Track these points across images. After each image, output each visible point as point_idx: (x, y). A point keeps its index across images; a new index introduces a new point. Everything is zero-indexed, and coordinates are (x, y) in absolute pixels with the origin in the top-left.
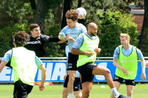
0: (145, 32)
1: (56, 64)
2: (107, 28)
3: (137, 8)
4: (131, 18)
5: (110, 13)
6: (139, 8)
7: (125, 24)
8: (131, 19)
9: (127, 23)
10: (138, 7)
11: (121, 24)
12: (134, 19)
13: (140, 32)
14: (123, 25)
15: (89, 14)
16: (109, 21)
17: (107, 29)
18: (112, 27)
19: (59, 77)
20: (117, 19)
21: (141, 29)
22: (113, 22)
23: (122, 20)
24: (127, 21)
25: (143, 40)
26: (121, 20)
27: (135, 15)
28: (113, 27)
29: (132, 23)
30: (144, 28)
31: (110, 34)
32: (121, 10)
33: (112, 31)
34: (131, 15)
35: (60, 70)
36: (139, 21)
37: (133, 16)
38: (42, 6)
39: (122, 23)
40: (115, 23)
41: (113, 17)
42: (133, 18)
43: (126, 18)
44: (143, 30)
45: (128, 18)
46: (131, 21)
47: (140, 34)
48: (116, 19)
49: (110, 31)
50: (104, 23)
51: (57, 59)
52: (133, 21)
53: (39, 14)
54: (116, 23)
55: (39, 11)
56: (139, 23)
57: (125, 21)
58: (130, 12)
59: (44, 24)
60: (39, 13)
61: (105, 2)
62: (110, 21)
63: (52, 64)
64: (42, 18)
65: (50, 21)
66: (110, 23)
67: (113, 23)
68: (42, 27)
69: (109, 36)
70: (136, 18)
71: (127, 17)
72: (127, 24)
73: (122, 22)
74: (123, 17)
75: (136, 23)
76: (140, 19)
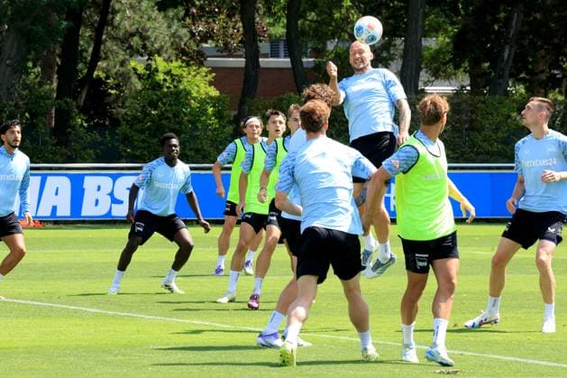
1: (49, 178)
3: (219, 54)
4: (206, 76)
5: (160, 63)
6: (224, 54)
7: (194, 89)
10: (222, 52)
12: (213, 78)
15: (118, 67)
16: (158, 83)
19: (54, 208)
23: (186, 80)
26: (184, 81)
27: (214, 69)
29: (208, 86)
31: (172, 110)
32: (184, 58)
34: (204, 69)
35: (57, 194)
37: (210, 72)
38: (15, 46)
41: (168, 73)
42: (210, 77)
43: (195, 76)
45: (198, 77)
46: (206, 84)
51: (50, 169)
52: (211, 84)
53: (8, 66)
55: (8, 59)
57: (193, 82)
58: (205, 63)
60: (8, 62)
61: (153, 40)
62: (162, 82)
63: (40, 178)
64: (15, 73)
70: (216, 76)
71: (198, 73)
72: (196, 88)
73: (186, 84)
74: (189, 74)
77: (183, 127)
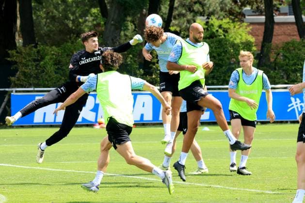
0: (266, 49)
1: (138, 96)
2: (212, 43)
3: (254, 14)
4: (246, 28)
5: (215, 21)
6: (257, 13)
7: (238, 37)
8: (246, 30)
9: (241, 35)
10: (255, 13)
11: (232, 37)
12: (251, 30)
13: (260, 49)
14: (234, 39)
15: (185, 24)
16: (214, 33)
18: (218, 42)
19: (142, 116)
20: (226, 31)
21: (260, 44)
22: (219, 34)
23: (233, 31)
24: (240, 33)
25: (264, 61)
26: (231, 32)
27: (252, 24)
28: (220, 41)
29: (247, 35)
30: (265, 43)
31: (216, 52)
32: (231, 17)
33: (219, 48)
34: (245, 24)
35: (143, 106)
36: (257, 34)
37: (248, 26)
38: (117, 12)
40: (223, 37)
41: (220, 27)
42: (249, 29)
43: (239, 28)
44: (263, 47)
45: (241, 29)
46: (246, 34)
47: (259, 52)
48: (224, 31)
49: (216, 48)
50: (206, 36)
52: (249, 33)
53: (112, 25)
54: (224, 35)
55: (112, 20)
56: (258, 36)
57: (238, 33)
58: (245, 20)
59: (120, 39)
60: (112, 22)
61: (208, 6)
62: (216, 33)
64: (117, 29)
65: (129, 35)
66: (216, 36)
67: (220, 36)
68: (118, 43)
69: (215, 55)
70: (252, 28)
71: (240, 27)
72: (240, 37)
73: (233, 34)
74: (235, 27)
75: (253, 35)
76: (259, 29)
77: (224, 62)
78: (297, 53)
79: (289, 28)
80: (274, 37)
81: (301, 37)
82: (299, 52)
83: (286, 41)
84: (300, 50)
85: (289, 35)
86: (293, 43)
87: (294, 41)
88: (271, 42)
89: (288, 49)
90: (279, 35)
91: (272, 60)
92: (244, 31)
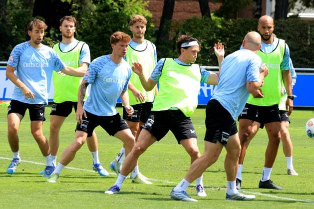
0: (165, 26)
2: (107, 17)
4: (143, 3)
7: (134, 11)
8: (144, 5)
9: (137, 10)
11: (127, 12)
12: (148, 4)
13: (159, 26)
14: (129, 14)
16: (108, 6)
17: (107, 19)
18: (114, 17)
20: (121, 4)
21: (159, 20)
22: (114, 8)
23: (128, 5)
24: (137, 7)
25: (163, 39)
26: (127, 6)
28: (116, 15)
29: (144, 10)
30: (165, 20)
33: (114, 23)
36: (155, 8)
39: (129, 11)
40: (118, 11)
42: (146, 4)
43: (135, 2)
44: (162, 22)
45: (138, 3)
46: (142, 8)
47: (158, 29)
48: (119, 4)
49: (111, 23)
50: (99, 9)
52: (146, 8)
54: (120, 10)
56: (155, 11)
57: (134, 7)
59: (6, 8)
62: (110, 6)
65: (15, 4)
66: (111, 10)
67: (114, 10)
68: (3, 13)
69: (110, 30)
70: (150, 2)
71: (137, 0)
73: (129, 8)
74: (131, 1)
75: (150, 10)
76: (157, 4)
78: (199, 32)
79: (189, 4)
80: (174, 13)
81: (203, 15)
82: (200, 31)
83: (187, 18)
84: (202, 28)
85: (190, 12)
86: (195, 20)
87: (196, 19)
88: (171, 18)
89: (189, 27)
90: (178, 11)
91: (171, 38)
92: (141, 5)
